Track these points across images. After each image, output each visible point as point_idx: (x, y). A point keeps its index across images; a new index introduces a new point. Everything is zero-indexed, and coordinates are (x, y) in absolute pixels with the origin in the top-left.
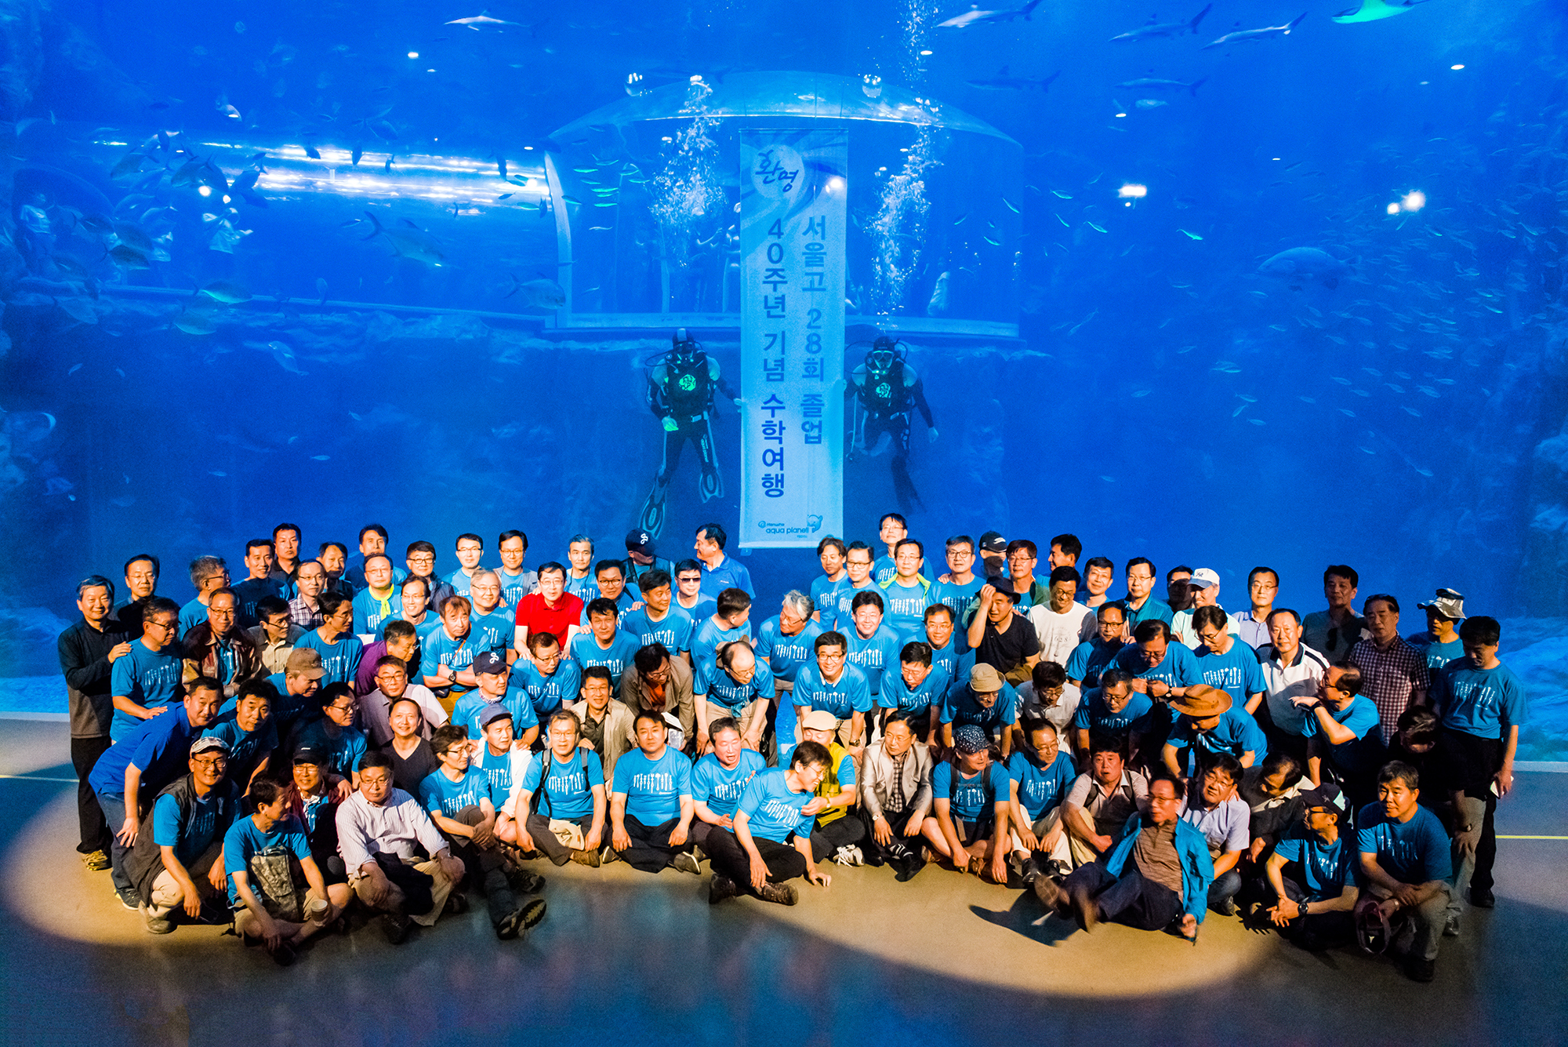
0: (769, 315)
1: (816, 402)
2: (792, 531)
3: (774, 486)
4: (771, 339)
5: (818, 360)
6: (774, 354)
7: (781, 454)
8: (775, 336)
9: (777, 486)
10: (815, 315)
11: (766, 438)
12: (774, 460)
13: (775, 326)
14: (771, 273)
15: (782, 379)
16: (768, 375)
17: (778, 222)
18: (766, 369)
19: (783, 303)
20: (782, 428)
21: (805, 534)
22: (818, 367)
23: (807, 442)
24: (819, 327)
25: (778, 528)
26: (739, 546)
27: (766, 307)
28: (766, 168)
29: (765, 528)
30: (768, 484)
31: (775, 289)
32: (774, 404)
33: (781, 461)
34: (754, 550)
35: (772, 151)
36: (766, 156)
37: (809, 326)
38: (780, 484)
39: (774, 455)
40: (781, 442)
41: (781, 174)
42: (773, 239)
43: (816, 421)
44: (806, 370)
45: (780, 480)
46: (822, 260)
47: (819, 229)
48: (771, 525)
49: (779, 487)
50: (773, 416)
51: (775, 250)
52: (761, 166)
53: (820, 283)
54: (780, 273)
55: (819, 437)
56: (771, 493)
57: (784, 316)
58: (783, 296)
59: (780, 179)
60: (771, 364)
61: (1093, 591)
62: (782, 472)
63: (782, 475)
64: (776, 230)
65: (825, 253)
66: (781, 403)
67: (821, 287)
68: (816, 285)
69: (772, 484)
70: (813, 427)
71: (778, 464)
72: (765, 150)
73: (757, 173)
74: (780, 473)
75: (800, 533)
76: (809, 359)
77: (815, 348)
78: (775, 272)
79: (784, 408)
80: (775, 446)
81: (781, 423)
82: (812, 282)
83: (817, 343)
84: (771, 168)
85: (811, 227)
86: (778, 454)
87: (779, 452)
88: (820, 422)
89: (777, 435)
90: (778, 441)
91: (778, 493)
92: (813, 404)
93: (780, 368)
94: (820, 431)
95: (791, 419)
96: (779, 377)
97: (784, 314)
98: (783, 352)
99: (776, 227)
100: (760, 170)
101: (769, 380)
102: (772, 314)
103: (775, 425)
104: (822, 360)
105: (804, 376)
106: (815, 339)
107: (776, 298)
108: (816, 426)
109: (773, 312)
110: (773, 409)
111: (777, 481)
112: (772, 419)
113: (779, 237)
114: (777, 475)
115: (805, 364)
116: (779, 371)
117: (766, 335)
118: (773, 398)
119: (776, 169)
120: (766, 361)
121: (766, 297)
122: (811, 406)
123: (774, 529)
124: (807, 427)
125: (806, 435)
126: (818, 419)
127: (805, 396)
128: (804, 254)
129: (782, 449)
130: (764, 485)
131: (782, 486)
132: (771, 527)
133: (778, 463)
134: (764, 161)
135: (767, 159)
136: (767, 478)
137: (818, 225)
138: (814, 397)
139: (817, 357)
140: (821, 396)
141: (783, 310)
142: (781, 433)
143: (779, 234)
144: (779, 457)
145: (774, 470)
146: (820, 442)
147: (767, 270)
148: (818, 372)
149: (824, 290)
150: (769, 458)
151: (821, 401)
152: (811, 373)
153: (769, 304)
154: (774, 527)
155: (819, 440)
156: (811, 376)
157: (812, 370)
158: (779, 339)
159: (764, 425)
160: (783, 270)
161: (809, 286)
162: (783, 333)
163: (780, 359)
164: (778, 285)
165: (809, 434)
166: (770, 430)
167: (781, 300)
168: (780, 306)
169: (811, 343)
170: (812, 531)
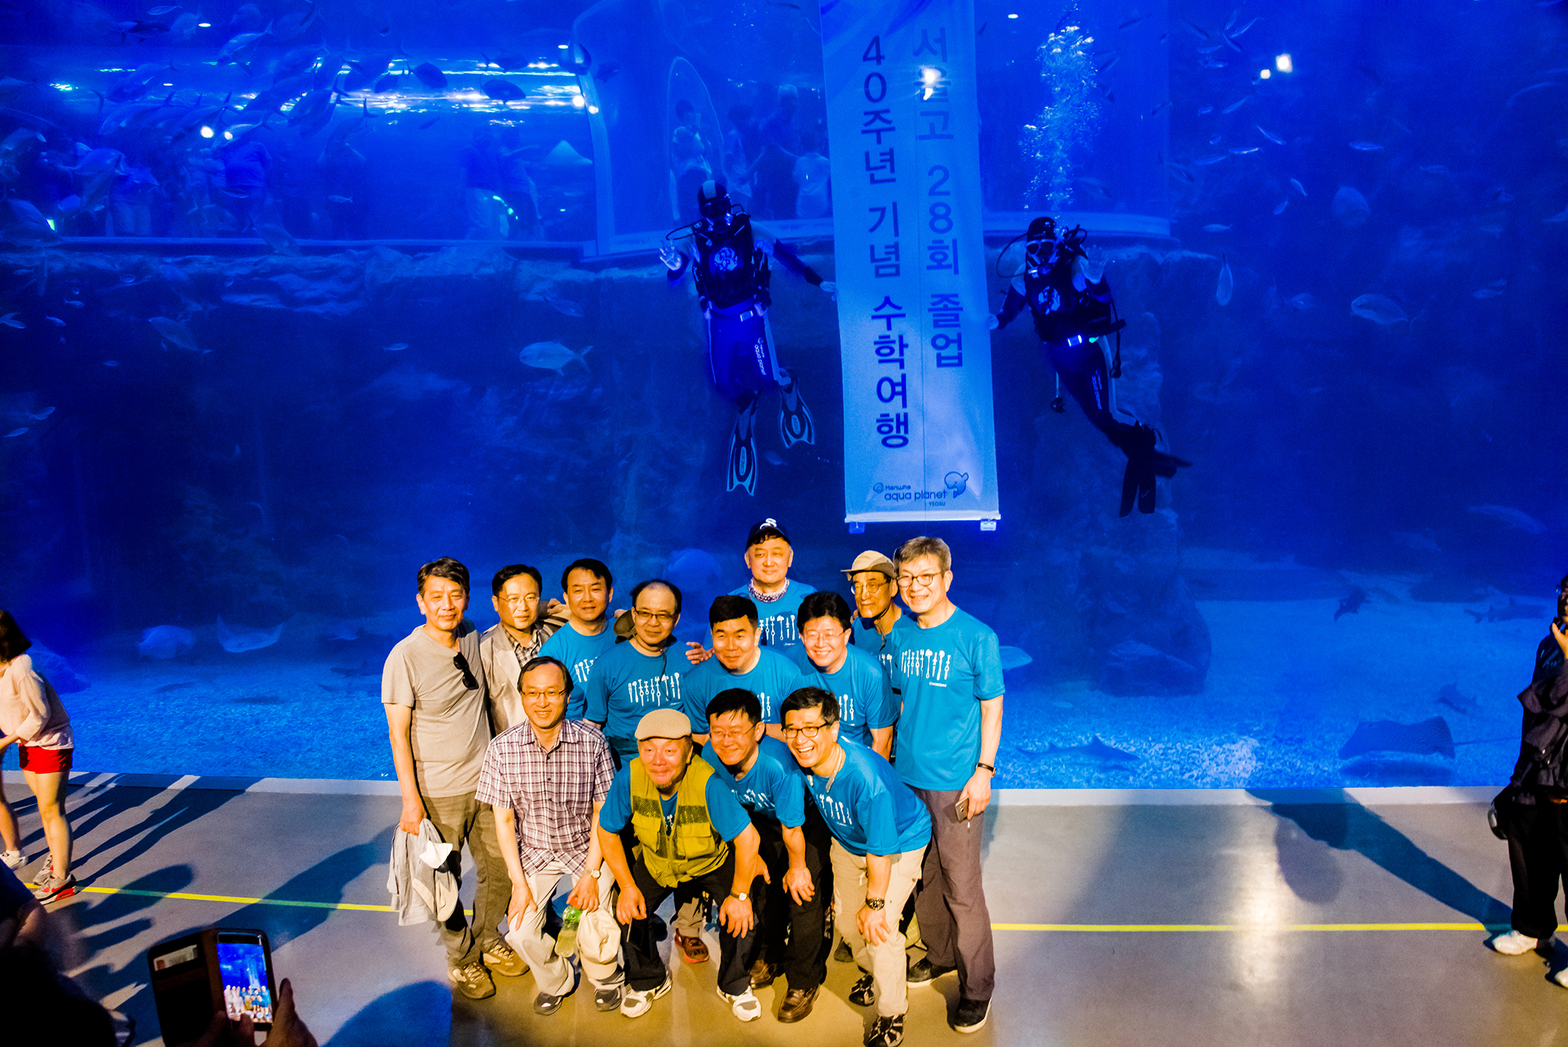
0: (873, 180)
1: (950, 306)
2: (922, 496)
3: (894, 431)
4: (879, 213)
5: (948, 242)
6: (884, 237)
7: (903, 384)
8: (883, 210)
9: (898, 431)
10: (939, 175)
11: (880, 361)
13: (883, 196)
14: (871, 117)
15: (897, 273)
16: (877, 268)
17: (876, 41)
18: (873, 260)
19: (892, 161)
20: (903, 346)
21: (942, 500)
22: (950, 253)
23: (939, 365)
24: (947, 193)
25: (901, 492)
26: (847, 520)
27: (868, 168)
29: (884, 493)
30: (885, 429)
31: (879, 141)
32: (888, 310)
33: (903, 394)
34: (869, 525)
37: (932, 192)
38: (902, 428)
39: (893, 385)
40: (902, 366)
42: (872, 67)
43: (952, 334)
44: (932, 257)
45: (903, 422)
47: (937, 47)
48: (892, 488)
49: (902, 433)
50: (889, 328)
51: (875, 81)
53: (945, 127)
54: (884, 116)
55: (959, 357)
56: (889, 442)
57: (893, 180)
58: (891, 152)
60: (880, 253)
62: (905, 410)
63: (906, 415)
64: (873, 53)
66: (899, 308)
67: (944, 133)
68: (938, 131)
69: (891, 428)
70: (948, 342)
71: (898, 399)
74: (902, 411)
75: (933, 501)
76: (934, 242)
77: (942, 224)
78: (877, 115)
79: (903, 315)
80: (894, 372)
81: (901, 338)
82: (932, 126)
83: (946, 217)
85: (925, 44)
86: (898, 384)
87: (899, 380)
88: (959, 335)
89: (896, 355)
90: (898, 364)
91: (900, 441)
92: (946, 308)
93: (893, 257)
94: (960, 348)
95: (915, 333)
96: (893, 270)
97: (895, 175)
98: (897, 234)
99: (874, 49)
101: (878, 275)
102: (876, 177)
103: (894, 342)
104: (955, 242)
105: (929, 268)
106: (941, 210)
107: (881, 154)
108: (953, 341)
109: (879, 175)
110: (888, 318)
111: (899, 424)
112: (888, 333)
113: (879, 63)
114: (898, 416)
115: (930, 248)
116: (893, 261)
117: (872, 210)
118: (887, 301)
120: (872, 248)
121: (867, 155)
122: (945, 312)
123: (896, 495)
124: (941, 342)
125: (939, 355)
126: (957, 330)
127: (933, 296)
129: (904, 377)
130: (879, 429)
131: (906, 431)
132: (892, 492)
133: (900, 397)
136: (884, 419)
137: (936, 41)
138: (945, 298)
139: (947, 238)
140: (956, 296)
141: (892, 170)
142: (902, 353)
143: (879, 58)
144: (900, 389)
145: (894, 408)
146: (960, 364)
147: (866, 114)
148: (950, 260)
149: (950, 137)
150: (887, 390)
151: (957, 303)
152: (939, 262)
153: (872, 164)
154: (895, 491)
155: (959, 361)
156: (940, 266)
157: (940, 257)
158: (889, 214)
159: (876, 343)
160: (887, 111)
161: (927, 132)
162: (895, 205)
163: (892, 243)
164: (883, 134)
165: (944, 353)
166: (886, 349)
167: (890, 157)
168: (888, 164)
169: (936, 217)
170: (956, 495)
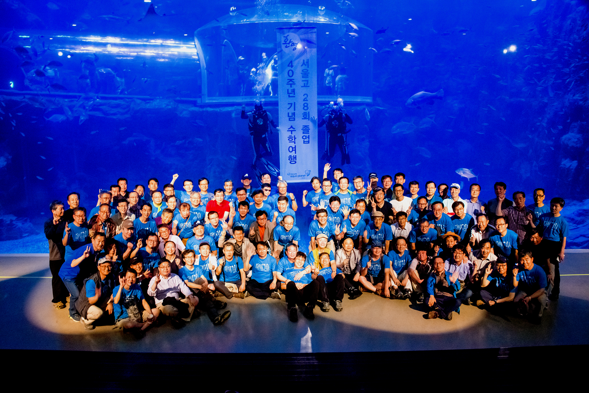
0: (289, 96)
2: (300, 176)
3: (293, 160)
4: (290, 105)
5: (307, 113)
6: (292, 110)
7: (295, 148)
8: (292, 104)
9: (294, 160)
10: (306, 96)
11: (289, 142)
12: (293, 150)
13: (291, 100)
14: (289, 80)
16: (289, 118)
17: (291, 62)
18: (289, 116)
19: (294, 92)
20: (295, 138)
21: (304, 177)
22: (308, 115)
23: (304, 143)
24: (308, 101)
25: (295, 175)
27: (288, 93)
28: (286, 42)
29: (290, 175)
31: (291, 87)
32: (292, 129)
33: (295, 150)
35: (288, 35)
36: (286, 37)
37: (304, 100)
38: (295, 159)
40: (295, 143)
41: (292, 44)
42: (290, 68)
43: (307, 135)
44: (303, 116)
45: (295, 158)
46: (308, 75)
47: (306, 64)
49: (295, 160)
50: (292, 134)
51: (290, 72)
52: (285, 41)
53: (307, 84)
54: (293, 81)
55: (309, 141)
56: (292, 162)
57: (294, 97)
58: (294, 89)
59: (291, 46)
61: (413, 193)
63: (296, 156)
64: (290, 65)
65: (309, 73)
66: (294, 129)
67: (308, 86)
69: (292, 159)
71: (294, 152)
72: (286, 35)
73: (283, 44)
74: (295, 155)
75: (302, 177)
76: (304, 112)
77: (306, 108)
78: (291, 80)
79: (295, 131)
80: (293, 145)
81: (295, 136)
82: (305, 84)
84: (288, 42)
85: (304, 63)
86: (294, 148)
87: (294, 147)
88: (309, 136)
89: (293, 141)
90: (294, 143)
91: (294, 162)
92: (306, 129)
94: (309, 139)
95: (299, 134)
96: (293, 119)
97: (295, 96)
98: (295, 110)
100: (284, 43)
101: (290, 120)
103: (293, 137)
104: (309, 112)
105: (303, 119)
106: (306, 105)
107: (292, 90)
108: (307, 137)
109: (291, 95)
110: (292, 131)
111: (294, 158)
114: (294, 156)
115: (303, 114)
116: (293, 117)
117: (289, 104)
118: (292, 127)
119: (290, 42)
120: (288, 113)
121: (288, 90)
124: (304, 137)
125: (304, 141)
127: (303, 126)
128: (302, 73)
129: (295, 146)
130: (289, 159)
132: (292, 175)
133: (294, 151)
134: (285, 39)
135: (287, 39)
136: (290, 157)
137: (306, 62)
138: (306, 126)
139: (307, 111)
140: (308, 126)
141: (294, 94)
142: (295, 140)
143: (292, 66)
144: (294, 149)
145: (293, 154)
146: (309, 143)
147: (288, 80)
148: (308, 117)
150: (291, 149)
151: (309, 128)
152: (305, 117)
153: (289, 92)
154: (293, 175)
155: (308, 142)
156: (305, 118)
157: (305, 116)
158: (293, 105)
159: (288, 137)
160: (294, 79)
161: (303, 85)
162: (295, 103)
163: (293, 112)
164: (292, 85)
165: (305, 140)
166: (292, 139)
167: (294, 91)
168: (293, 93)
169: (305, 106)
170: (308, 175)
